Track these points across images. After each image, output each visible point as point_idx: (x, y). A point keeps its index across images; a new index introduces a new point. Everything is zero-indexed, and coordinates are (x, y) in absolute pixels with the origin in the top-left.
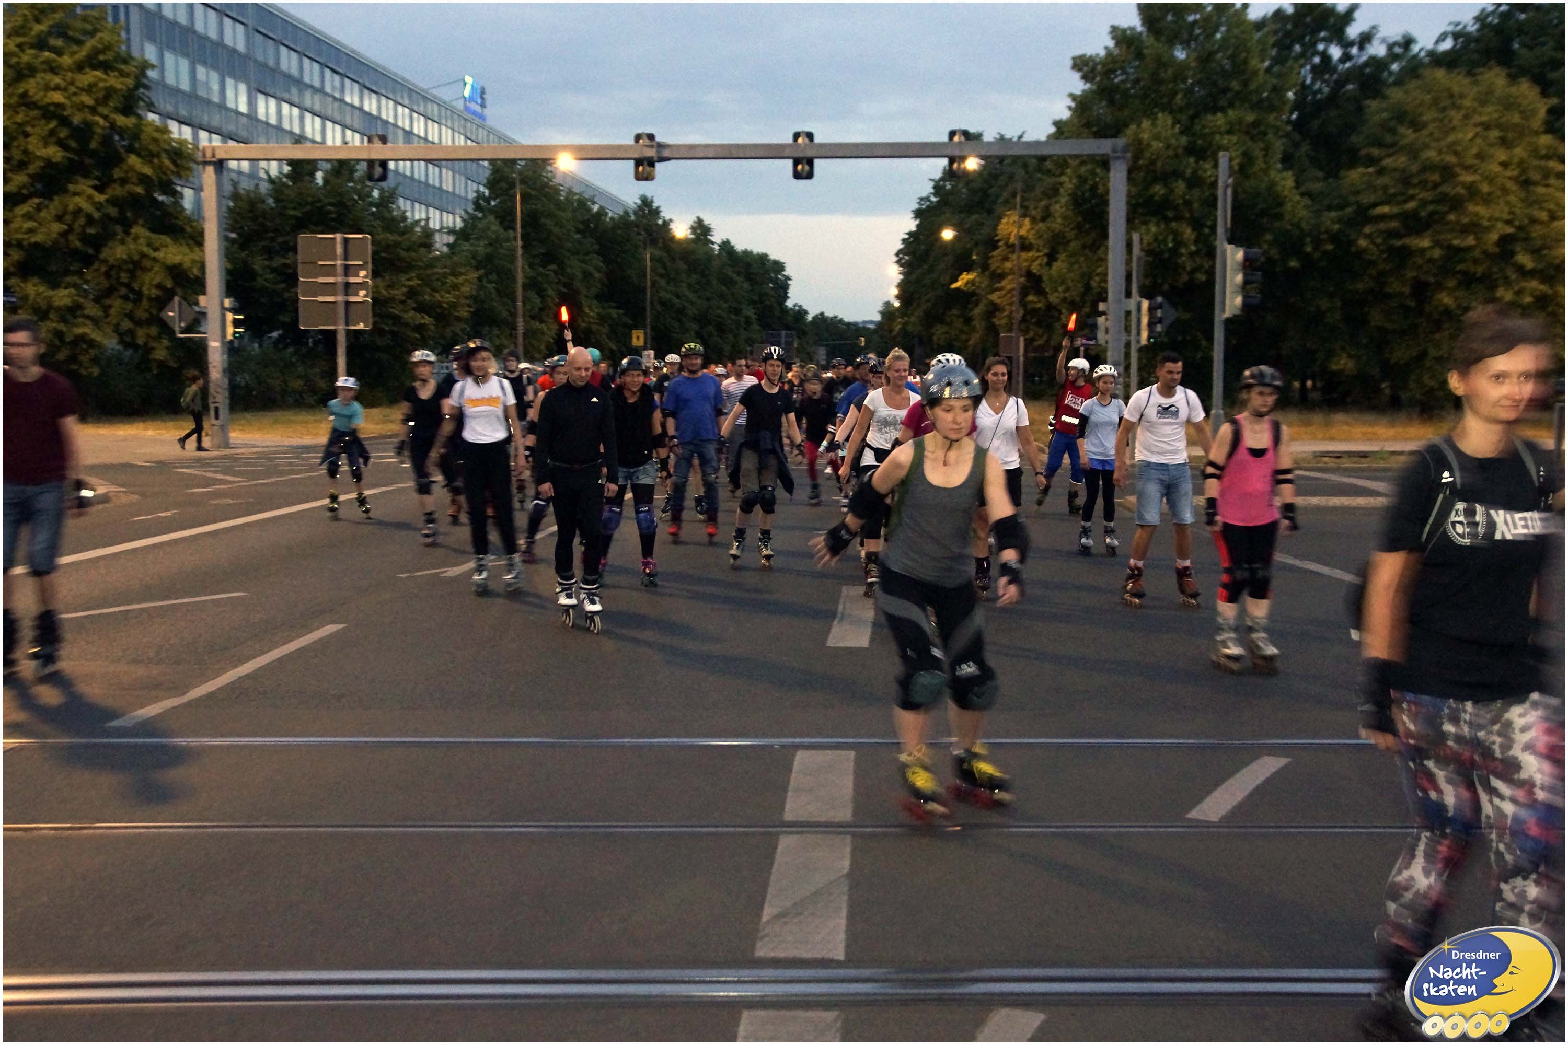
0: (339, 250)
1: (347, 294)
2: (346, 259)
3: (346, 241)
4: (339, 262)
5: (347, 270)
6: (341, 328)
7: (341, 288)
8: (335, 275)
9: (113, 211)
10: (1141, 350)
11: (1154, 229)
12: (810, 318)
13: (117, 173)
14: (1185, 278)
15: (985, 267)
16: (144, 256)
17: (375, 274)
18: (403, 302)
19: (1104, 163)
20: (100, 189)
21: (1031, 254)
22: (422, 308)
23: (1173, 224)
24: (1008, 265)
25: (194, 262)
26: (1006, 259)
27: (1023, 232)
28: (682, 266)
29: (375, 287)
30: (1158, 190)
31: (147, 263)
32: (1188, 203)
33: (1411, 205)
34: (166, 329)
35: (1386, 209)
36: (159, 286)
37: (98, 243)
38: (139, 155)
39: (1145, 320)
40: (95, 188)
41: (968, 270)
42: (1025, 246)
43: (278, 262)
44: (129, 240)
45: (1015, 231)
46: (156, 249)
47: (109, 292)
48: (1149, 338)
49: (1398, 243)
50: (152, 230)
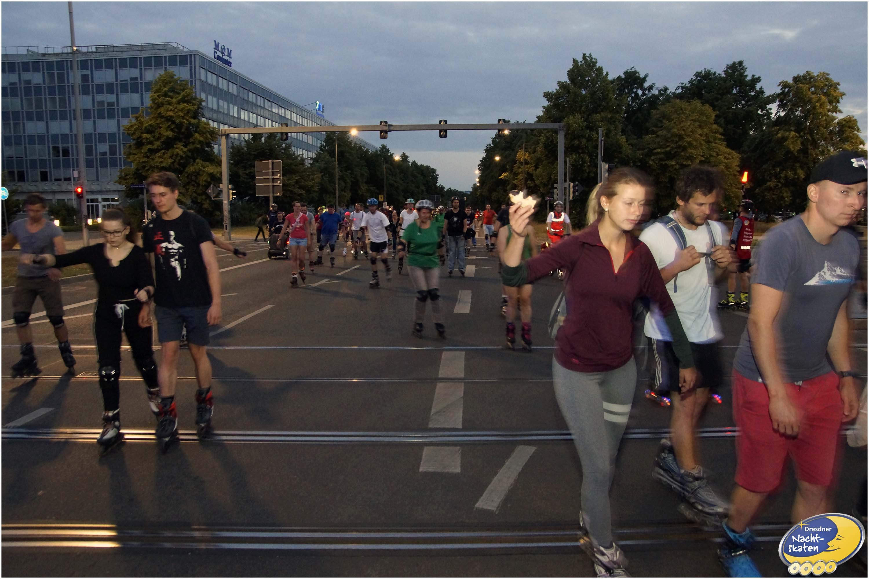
0: (270, 167)
1: (273, 183)
2: (273, 169)
3: (273, 163)
4: (270, 171)
5: (273, 174)
6: (271, 195)
7: (271, 180)
8: (268, 175)
9: (189, 154)
10: (570, 202)
11: (574, 157)
12: (445, 190)
13: (191, 140)
14: (586, 175)
15: (511, 171)
16: (200, 170)
17: (284, 175)
18: (294, 185)
19: (556, 132)
20: (185, 146)
21: (529, 166)
22: (301, 187)
23: (581, 155)
24: (520, 170)
25: (217, 172)
26: (519, 168)
27: (526, 158)
28: (398, 171)
29: (284, 180)
30: (576, 142)
31: (201, 173)
32: (587, 147)
33: (668, 149)
34: (208, 197)
35: (659, 150)
36: (206, 181)
37: (184, 166)
38: (199, 133)
39: (571, 191)
40: (183, 146)
41: (505, 172)
42: (527, 163)
43: (248, 171)
44: (195, 164)
45: (523, 157)
46: (204, 168)
47: (188, 183)
48: (573, 198)
49: (664, 163)
50: (204, 161)
